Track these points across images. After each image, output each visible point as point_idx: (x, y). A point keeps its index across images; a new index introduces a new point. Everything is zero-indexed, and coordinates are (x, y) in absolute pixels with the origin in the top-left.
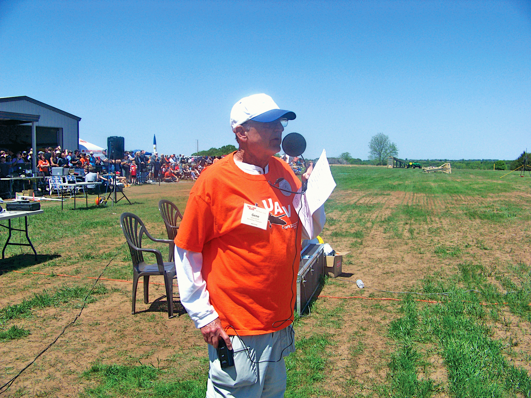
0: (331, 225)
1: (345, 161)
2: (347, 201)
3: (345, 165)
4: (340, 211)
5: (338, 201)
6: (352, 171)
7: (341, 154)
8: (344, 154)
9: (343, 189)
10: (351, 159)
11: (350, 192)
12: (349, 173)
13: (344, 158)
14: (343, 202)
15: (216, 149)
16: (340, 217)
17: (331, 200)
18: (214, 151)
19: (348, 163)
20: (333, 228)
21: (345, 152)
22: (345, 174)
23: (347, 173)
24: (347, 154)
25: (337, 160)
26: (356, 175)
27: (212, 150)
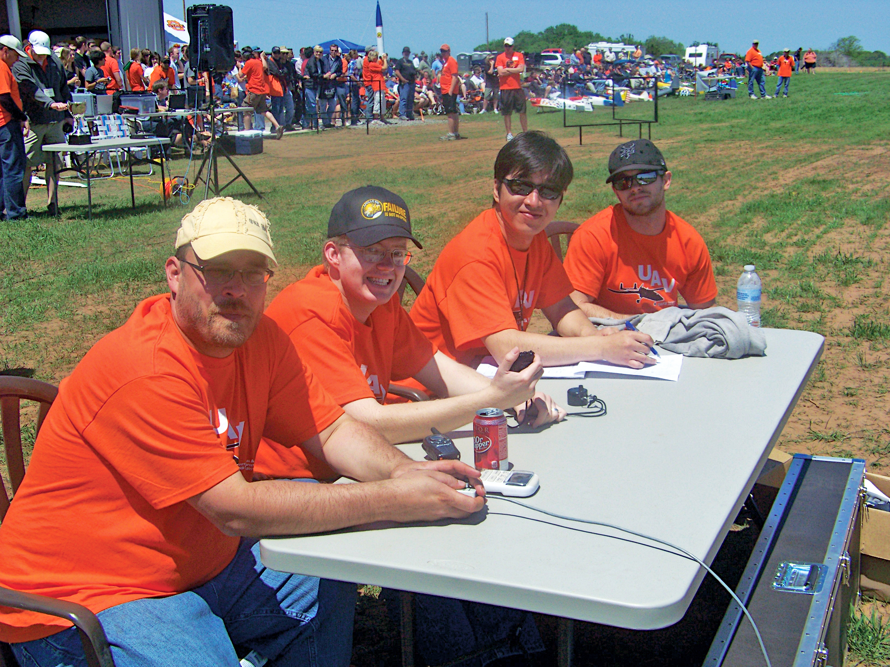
0: (846, 283)
1: (845, 59)
2: (879, 185)
3: (846, 69)
4: (864, 224)
5: (851, 186)
6: (870, 86)
7: (835, 41)
8: (843, 40)
9: (859, 143)
10: (859, 53)
11: (878, 151)
12: (862, 91)
13: (842, 50)
14: (868, 187)
15: (532, 36)
16: (869, 249)
17: (831, 182)
18: (526, 40)
19: (853, 62)
20: (851, 294)
21: (846, 36)
22: (851, 94)
23: (858, 91)
24: (852, 40)
25: (825, 56)
26: (883, 96)
27: (522, 38)
